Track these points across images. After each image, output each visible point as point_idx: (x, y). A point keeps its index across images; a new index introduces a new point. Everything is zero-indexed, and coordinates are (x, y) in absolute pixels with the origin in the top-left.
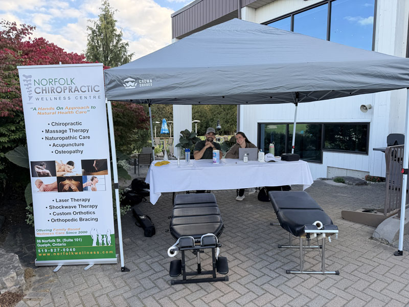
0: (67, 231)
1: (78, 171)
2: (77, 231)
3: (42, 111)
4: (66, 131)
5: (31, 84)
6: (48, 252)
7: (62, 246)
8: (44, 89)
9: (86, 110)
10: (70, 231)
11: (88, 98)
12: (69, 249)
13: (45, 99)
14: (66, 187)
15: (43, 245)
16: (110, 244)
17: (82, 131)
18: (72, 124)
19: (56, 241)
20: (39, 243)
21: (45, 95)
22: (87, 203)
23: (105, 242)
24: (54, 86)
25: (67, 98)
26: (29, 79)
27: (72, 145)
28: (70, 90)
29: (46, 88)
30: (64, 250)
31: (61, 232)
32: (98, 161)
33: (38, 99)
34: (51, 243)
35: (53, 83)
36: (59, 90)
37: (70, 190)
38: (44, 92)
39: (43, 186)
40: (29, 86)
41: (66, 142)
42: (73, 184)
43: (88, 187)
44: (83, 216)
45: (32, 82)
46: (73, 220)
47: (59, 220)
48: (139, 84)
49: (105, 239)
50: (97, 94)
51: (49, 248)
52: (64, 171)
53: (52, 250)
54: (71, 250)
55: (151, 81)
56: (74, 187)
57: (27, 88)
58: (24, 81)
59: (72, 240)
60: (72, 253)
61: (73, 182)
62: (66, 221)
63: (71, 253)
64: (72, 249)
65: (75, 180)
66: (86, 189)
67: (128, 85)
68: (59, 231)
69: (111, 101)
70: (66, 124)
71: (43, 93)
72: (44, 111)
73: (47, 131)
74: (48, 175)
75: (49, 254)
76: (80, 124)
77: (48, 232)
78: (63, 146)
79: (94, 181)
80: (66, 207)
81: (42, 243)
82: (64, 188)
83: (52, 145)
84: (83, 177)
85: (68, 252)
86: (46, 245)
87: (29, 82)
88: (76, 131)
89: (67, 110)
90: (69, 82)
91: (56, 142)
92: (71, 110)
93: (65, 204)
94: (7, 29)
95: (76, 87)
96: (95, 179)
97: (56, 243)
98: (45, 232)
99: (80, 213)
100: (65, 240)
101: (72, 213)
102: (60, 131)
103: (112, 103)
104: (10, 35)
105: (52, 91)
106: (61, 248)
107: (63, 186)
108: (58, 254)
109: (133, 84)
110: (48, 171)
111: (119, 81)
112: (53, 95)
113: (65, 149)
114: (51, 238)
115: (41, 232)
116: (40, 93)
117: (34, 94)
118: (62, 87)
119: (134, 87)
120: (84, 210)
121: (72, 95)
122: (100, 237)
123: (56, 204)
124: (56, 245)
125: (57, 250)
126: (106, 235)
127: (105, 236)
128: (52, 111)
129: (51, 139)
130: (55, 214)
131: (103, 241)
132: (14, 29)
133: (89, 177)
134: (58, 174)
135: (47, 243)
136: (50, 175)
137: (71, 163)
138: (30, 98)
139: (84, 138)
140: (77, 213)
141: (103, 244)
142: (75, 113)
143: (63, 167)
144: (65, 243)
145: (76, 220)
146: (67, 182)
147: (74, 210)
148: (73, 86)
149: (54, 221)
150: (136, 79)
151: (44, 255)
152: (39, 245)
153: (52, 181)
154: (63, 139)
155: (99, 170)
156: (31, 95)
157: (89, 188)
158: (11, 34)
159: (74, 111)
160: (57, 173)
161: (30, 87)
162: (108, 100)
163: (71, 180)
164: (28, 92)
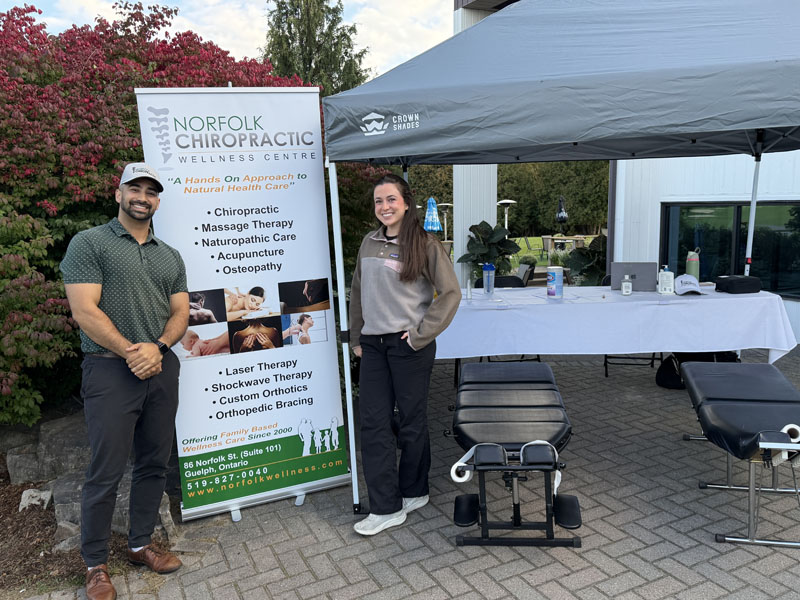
0: (250, 433)
1: (272, 306)
2: (272, 431)
3: (195, 186)
4: (246, 226)
5: (167, 128)
6: (209, 486)
7: (241, 467)
8: (197, 137)
9: (288, 182)
10: (258, 433)
11: (291, 157)
12: (255, 471)
13: (199, 159)
14: (249, 342)
15: (199, 473)
16: (336, 448)
17: (279, 224)
18: (258, 211)
19: (226, 458)
20: (189, 469)
21: (198, 151)
22: (290, 370)
23: (327, 445)
24: (218, 132)
25: (246, 158)
26: (162, 116)
27: (259, 254)
28: (253, 142)
29: (201, 136)
30: (244, 474)
31: (236, 437)
32: (311, 283)
33: (183, 160)
34: (215, 466)
35: (216, 126)
36: (229, 141)
37: (257, 346)
38: (198, 144)
39: (198, 344)
40: (164, 131)
41: (246, 248)
42: (263, 334)
43: (294, 336)
44: (284, 398)
45: (171, 123)
46: (263, 408)
47: (232, 413)
48: (391, 124)
49: (327, 438)
50: (308, 150)
51: (210, 478)
52: (244, 308)
53: (217, 481)
54: (258, 472)
55: (417, 117)
56: (264, 340)
57: (158, 137)
58: (151, 120)
59: (261, 451)
60: (261, 479)
61: (263, 329)
62: (247, 412)
63: (258, 480)
64: (261, 471)
65: (267, 325)
66: (289, 341)
67: (370, 127)
68: (233, 437)
69: (335, 162)
70: (246, 212)
71: (194, 147)
72: (198, 186)
73: (205, 228)
74: (208, 320)
75: (210, 491)
76: (275, 210)
77: (211, 442)
78: (240, 256)
79: (305, 324)
80: (249, 384)
81: (196, 469)
82: (244, 343)
83: (216, 257)
84: (283, 318)
85: (253, 478)
86: (205, 472)
87: (163, 123)
88: (267, 225)
89: (247, 183)
90: (251, 124)
91: (226, 250)
92: (255, 183)
93: (244, 377)
94: (124, 19)
95: (266, 135)
96: (308, 320)
97: (227, 462)
98: (203, 443)
99: (278, 391)
100: (246, 453)
101: (261, 395)
102: (234, 227)
103: (337, 167)
104: (129, 31)
105: (215, 143)
106: (237, 471)
107: (242, 339)
108: (231, 486)
109: (379, 126)
110: (209, 312)
111: (352, 120)
112: (215, 152)
113: (246, 262)
114: (216, 454)
115: (195, 445)
116: (188, 146)
117: (174, 148)
118: (236, 134)
119: (383, 132)
120: (285, 384)
121: (259, 152)
122: (318, 436)
123: (225, 380)
124: (225, 467)
125: (228, 478)
126: (329, 430)
127: (326, 432)
128: (215, 185)
129: (214, 243)
130: (223, 401)
131: (323, 443)
132: (138, 16)
133: (295, 317)
134: (231, 316)
135: (206, 467)
136: (214, 319)
137: (257, 291)
138: (167, 157)
139: (284, 238)
140: (271, 393)
141: (324, 447)
142: (263, 187)
143: (240, 302)
144: (245, 459)
145: (269, 408)
146: (250, 330)
147: (265, 386)
148: (260, 134)
149: (222, 415)
150: (386, 115)
151: (201, 493)
152: (189, 474)
153: (217, 331)
154: (240, 242)
155: (314, 302)
156: (168, 152)
157: (296, 339)
158: (131, 28)
159: (262, 184)
160: (228, 314)
161: (167, 134)
162: (330, 162)
163: (259, 326)
164: (160, 144)
